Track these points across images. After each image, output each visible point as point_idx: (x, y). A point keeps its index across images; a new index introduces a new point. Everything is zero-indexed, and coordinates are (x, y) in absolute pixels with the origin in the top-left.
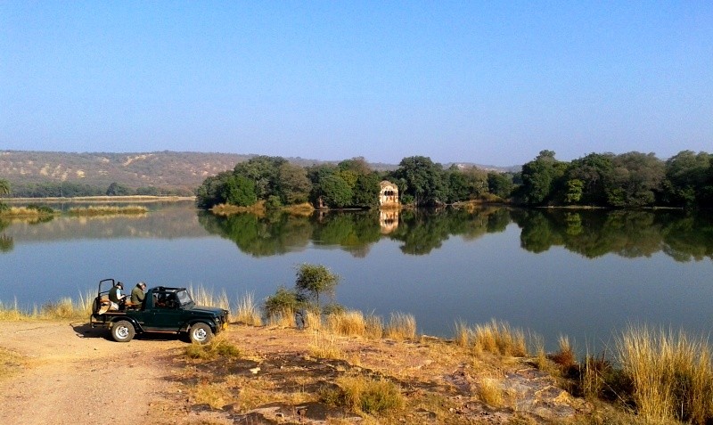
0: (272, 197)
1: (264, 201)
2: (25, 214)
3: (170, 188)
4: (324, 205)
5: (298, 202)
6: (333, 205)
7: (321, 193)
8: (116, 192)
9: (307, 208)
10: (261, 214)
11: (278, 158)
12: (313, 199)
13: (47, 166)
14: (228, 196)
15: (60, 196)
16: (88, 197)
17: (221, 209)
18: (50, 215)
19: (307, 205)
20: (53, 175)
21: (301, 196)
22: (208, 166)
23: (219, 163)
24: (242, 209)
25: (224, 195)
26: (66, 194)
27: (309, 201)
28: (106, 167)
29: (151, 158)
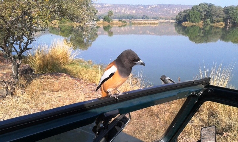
0: (207, 20)
1: (203, 21)
2: (118, 23)
3: (163, 17)
4: (230, 23)
5: (218, 21)
6: (234, 23)
7: (229, 18)
8: (145, 18)
9: (222, 24)
10: (201, 26)
11: (210, 3)
12: (225, 21)
13: (124, 9)
14: (189, 19)
15: (127, 19)
16: (136, 20)
17: (186, 24)
18: (126, 24)
19: (222, 23)
20: (125, 12)
21: (220, 19)
22: (176, 10)
23: (180, 8)
24: (194, 24)
25: (187, 18)
26: (129, 19)
27: (223, 21)
28: (142, 10)
29: (157, 7)
